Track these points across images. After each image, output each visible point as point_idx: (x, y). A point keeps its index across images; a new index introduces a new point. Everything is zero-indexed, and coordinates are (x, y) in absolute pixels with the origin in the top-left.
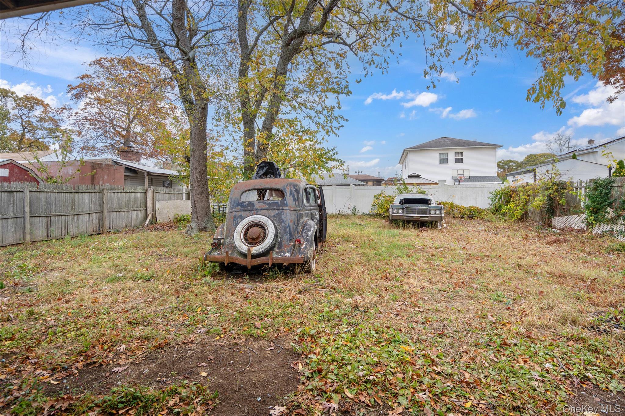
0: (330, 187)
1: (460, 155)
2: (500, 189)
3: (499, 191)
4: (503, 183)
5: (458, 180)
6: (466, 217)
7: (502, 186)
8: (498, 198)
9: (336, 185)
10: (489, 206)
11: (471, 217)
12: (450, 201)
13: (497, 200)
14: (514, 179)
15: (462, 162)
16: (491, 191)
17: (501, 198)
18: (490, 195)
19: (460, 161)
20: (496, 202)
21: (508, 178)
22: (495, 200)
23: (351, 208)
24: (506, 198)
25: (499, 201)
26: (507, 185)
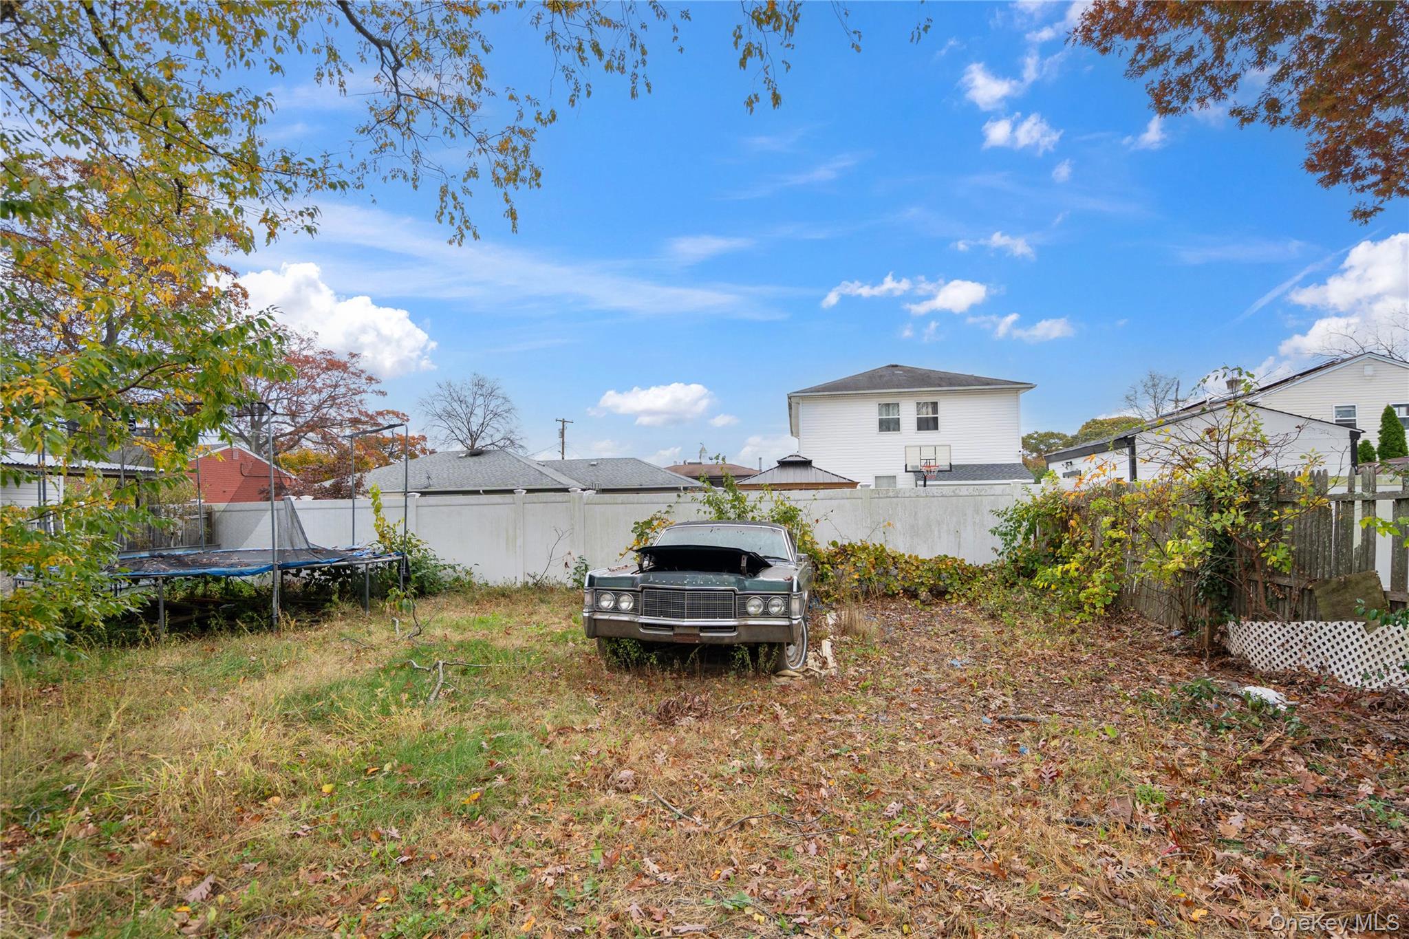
0: (508, 497)
1: (930, 410)
2: (1028, 501)
3: (1027, 509)
4: (1038, 482)
5: (922, 475)
6: (923, 593)
7: (1036, 489)
8: (1023, 530)
9: (529, 491)
10: (995, 557)
11: (939, 594)
12: (877, 540)
13: (1020, 537)
14: (1069, 470)
15: (936, 428)
16: (1002, 508)
17: (1031, 530)
18: (996, 522)
19: (931, 424)
20: (1015, 544)
21: (1052, 466)
22: (1015, 537)
23: (573, 565)
24: (1050, 530)
25: (1026, 539)
26: (1050, 489)
